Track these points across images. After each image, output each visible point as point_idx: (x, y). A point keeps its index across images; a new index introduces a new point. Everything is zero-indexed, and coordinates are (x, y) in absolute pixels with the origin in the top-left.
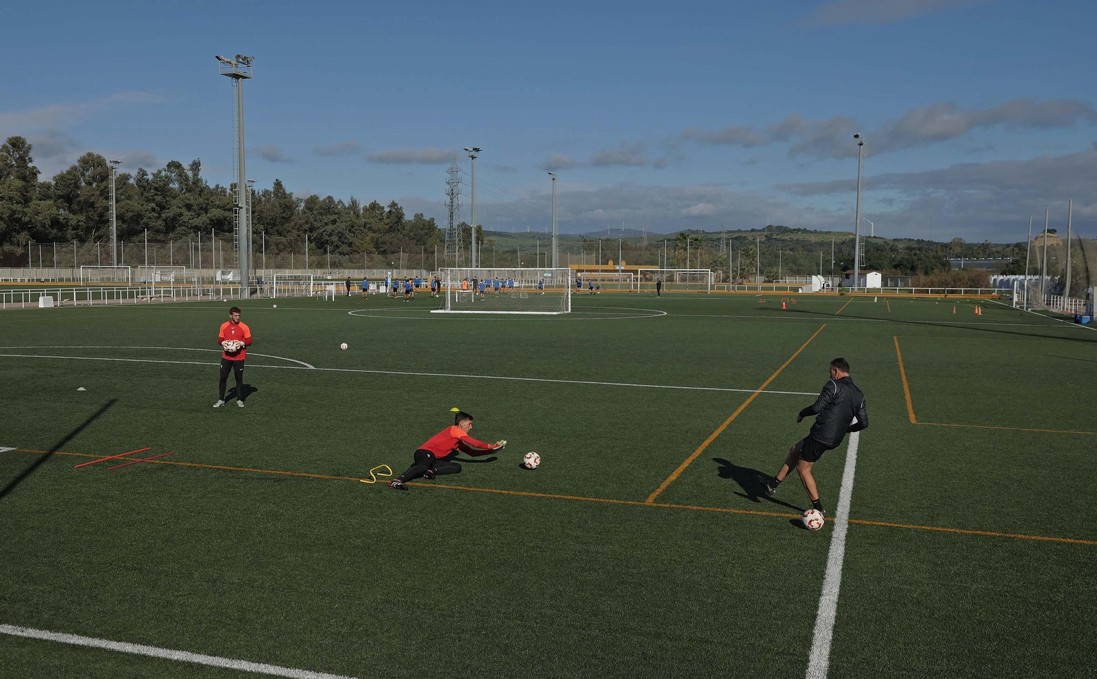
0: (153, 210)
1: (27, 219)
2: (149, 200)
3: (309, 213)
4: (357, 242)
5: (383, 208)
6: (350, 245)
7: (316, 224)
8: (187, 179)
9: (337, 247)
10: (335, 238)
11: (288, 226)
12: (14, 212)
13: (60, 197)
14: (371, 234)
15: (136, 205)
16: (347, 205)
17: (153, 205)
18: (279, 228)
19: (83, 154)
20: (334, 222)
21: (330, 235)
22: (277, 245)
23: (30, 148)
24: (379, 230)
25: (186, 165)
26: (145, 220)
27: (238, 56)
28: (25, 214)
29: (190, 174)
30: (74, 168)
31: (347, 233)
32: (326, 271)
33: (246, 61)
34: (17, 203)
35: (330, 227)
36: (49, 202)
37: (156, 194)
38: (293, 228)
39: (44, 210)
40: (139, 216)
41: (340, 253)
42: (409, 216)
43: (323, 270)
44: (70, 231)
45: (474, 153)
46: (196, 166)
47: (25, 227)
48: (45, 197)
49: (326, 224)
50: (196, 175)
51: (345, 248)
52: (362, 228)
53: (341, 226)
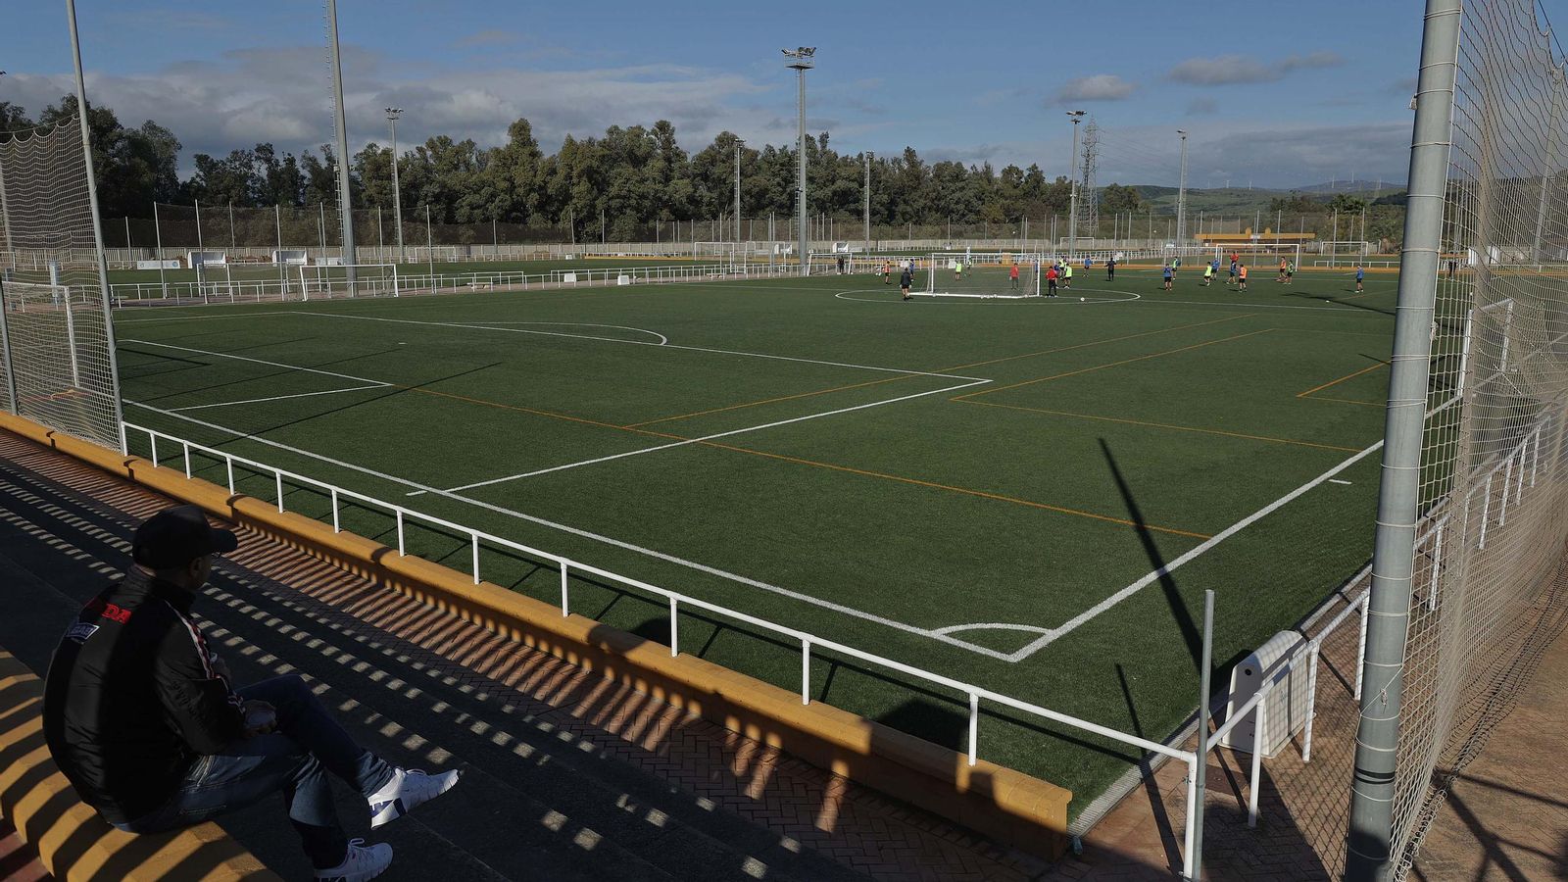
0: (779, 184)
1: (667, 197)
2: (774, 175)
3: (936, 181)
4: (984, 209)
5: (1022, 172)
6: (978, 212)
7: (943, 193)
8: (816, 152)
9: (964, 215)
10: (961, 207)
11: (915, 195)
12: (657, 191)
13: (696, 176)
14: (1002, 201)
15: (762, 180)
16: (980, 170)
17: (778, 179)
18: (906, 197)
19: (719, 133)
20: (963, 188)
21: (957, 203)
22: (903, 214)
23: (673, 130)
24: (1010, 197)
25: (817, 138)
26: (770, 195)
27: (801, 49)
28: (665, 193)
29: (819, 146)
30: (712, 147)
31: (974, 201)
32: (948, 241)
33: (809, 52)
34: (659, 183)
35: (958, 195)
36: (686, 181)
37: (782, 170)
38: (920, 197)
39: (680, 188)
40: (766, 191)
41: (967, 222)
42: (1050, 180)
43: (944, 241)
44: (704, 208)
45: (1076, 117)
46: (824, 139)
47: (665, 204)
48: (684, 176)
49: (953, 192)
50: (824, 147)
51: (972, 217)
52: (993, 195)
53: (969, 194)
